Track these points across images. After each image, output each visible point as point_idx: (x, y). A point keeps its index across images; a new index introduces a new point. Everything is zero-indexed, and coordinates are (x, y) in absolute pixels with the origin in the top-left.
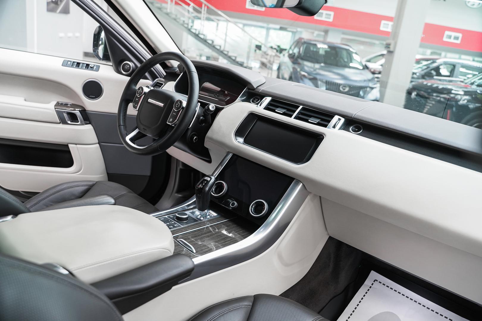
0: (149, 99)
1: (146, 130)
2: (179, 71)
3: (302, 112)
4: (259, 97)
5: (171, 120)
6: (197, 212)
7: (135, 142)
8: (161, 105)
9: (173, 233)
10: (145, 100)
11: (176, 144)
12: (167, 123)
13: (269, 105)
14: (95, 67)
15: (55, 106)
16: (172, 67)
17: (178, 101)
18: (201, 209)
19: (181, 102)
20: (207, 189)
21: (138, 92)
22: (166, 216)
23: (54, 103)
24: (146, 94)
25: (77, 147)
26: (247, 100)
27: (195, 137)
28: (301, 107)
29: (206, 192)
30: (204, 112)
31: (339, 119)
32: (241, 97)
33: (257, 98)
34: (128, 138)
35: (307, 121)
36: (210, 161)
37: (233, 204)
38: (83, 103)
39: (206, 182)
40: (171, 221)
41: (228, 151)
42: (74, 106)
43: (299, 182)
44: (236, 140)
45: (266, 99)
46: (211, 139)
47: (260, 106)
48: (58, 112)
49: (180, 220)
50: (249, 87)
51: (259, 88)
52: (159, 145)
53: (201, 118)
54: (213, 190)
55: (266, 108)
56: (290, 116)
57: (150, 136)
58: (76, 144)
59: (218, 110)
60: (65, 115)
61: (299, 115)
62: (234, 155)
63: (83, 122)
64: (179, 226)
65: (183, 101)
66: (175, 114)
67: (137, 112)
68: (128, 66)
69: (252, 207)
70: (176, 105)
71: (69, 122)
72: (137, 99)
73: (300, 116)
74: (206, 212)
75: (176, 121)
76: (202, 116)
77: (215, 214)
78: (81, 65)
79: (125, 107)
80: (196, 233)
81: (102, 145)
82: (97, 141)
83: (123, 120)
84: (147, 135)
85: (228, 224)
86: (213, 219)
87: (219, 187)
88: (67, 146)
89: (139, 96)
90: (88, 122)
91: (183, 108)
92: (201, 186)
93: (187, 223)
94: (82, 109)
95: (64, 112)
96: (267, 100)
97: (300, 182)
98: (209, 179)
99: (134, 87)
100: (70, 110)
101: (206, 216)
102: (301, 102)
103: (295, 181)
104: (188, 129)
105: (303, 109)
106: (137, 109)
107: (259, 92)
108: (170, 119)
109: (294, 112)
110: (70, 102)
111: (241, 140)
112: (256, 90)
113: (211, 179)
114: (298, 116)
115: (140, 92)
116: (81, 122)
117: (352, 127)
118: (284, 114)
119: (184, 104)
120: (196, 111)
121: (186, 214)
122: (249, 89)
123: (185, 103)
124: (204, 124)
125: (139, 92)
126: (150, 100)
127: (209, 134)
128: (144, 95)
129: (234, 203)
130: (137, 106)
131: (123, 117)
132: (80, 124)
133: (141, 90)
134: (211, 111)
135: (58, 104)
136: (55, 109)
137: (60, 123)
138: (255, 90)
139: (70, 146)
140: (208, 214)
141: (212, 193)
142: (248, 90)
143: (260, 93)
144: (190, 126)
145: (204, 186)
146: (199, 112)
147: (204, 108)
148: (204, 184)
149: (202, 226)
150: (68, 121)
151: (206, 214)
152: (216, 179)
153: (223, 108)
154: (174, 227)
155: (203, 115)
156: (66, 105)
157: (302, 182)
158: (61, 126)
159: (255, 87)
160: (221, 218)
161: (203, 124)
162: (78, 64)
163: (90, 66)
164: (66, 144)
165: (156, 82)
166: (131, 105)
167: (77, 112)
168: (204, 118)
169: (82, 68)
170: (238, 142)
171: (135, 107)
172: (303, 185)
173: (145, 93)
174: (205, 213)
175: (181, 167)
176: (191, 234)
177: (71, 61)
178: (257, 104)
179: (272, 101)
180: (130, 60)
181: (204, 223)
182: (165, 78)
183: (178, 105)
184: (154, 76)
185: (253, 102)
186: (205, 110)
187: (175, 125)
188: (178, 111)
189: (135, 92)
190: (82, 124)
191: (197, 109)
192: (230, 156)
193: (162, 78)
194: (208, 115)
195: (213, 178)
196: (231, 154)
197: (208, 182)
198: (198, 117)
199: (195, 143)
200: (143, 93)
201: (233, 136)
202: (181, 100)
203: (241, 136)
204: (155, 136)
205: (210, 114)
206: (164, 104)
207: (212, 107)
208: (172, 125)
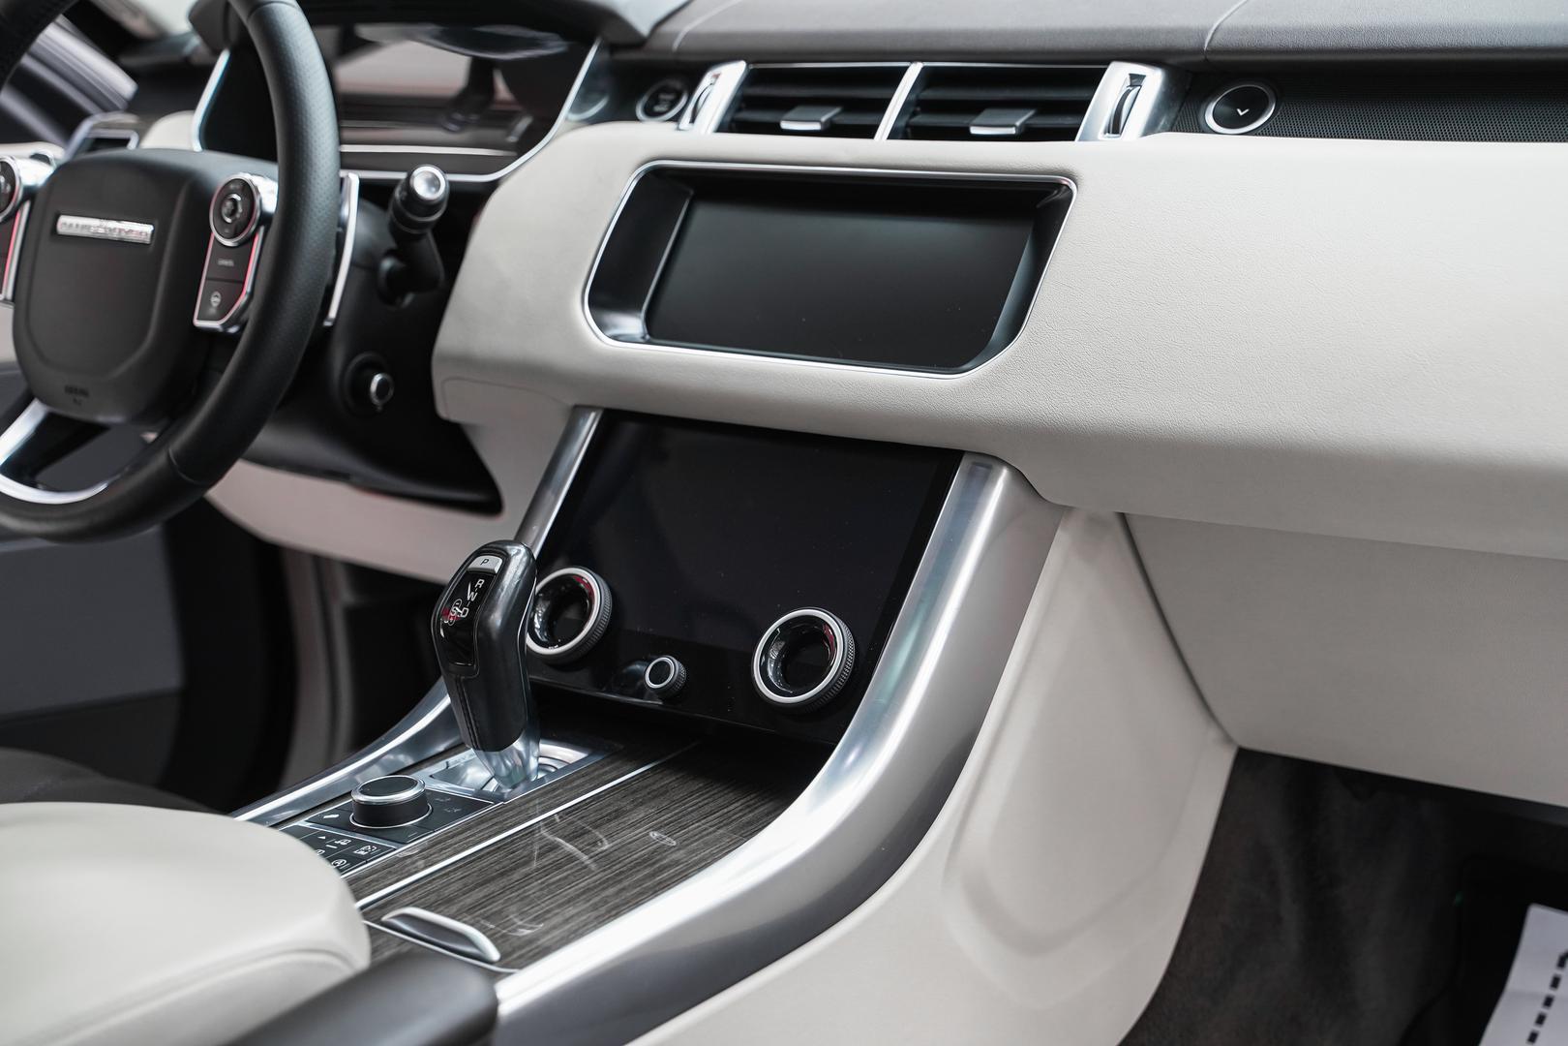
0: (62, 219)
1: (84, 393)
2: (204, 51)
3: (930, 94)
4: (677, 84)
5: (215, 300)
6: (476, 772)
7: (39, 478)
8: (141, 231)
9: (358, 889)
10: (43, 229)
11: (267, 439)
12: (198, 323)
13: (739, 110)
16: (160, 38)
17: (232, 187)
18: (491, 741)
19: (248, 191)
20: (497, 619)
22: (302, 823)
24: (39, 200)
26: (620, 111)
27: (377, 378)
28: (914, 71)
29: (494, 636)
30: (394, 231)
31: (1133, 76)
32: (578, 107)
33: (666, 90)
35: (963, 135)
36: (490, 504)
37: (660, 673)
39: (480, 583)
40: (330, 837)
41: (571, 402)
43: (989, 467)
44: (602, 326)
45: (717, 76)
46: (465, 362)
47: (693, 120)
49: (378, 819)
50: (612, 35)
51: (668, 28)
52: (178, 457)
53: (387, 264)
54: (537, 625)
55: (732, 124)
56: (869, 132)
57: (116, 419)
59: (466, 205)
61: (914, 114)
62: (612, 420)
64: (383, 850)
65: (257, 181)
66: (231, 264)
69: (765, 652)
70: (225, 211)
73: (922, 119)
74: (519, 754)
75: (243, 299)
76: (390, 253)
77: (570, 755)
80: (484, 863)
84: (101, 419)
85: (655, 787)
86: (567, 781)
87: (568, 600)
91: (266, 219)
92: (458, 612)
93: (424, 828)
96: (723, 84)
97: (996, 466)
98: (494, 563)
101: (527, 778)
102: (908, 45)
103: (964, 465)
104: (322, 338)
105: (927, 78)
106: (8, 292)
107: (668, 51)
108: (206, 302)
109: (881, 106)
111: (633, 324)
112: (656, 43)
113: (507, 560)
114: (907, 125)
117: (1211, 107)
118: (831, 130)
119: (269, 194)
120: (343, 225)
121: (412, 784)
122: (611, 47)
123: (272, 192)
124: (409, 299)
126: (70, 224)
127: (451, 336)
128: (27, 206)
129: (664, 663)
134: (430, 207)
138: (648, 45)
140: (533, 764)
141: (529, 641)
142: (606, 56)
143: (679, 52)
144: (333, 313)
145: (473, 606)
146: (365, 231)
147: (385, 207)
148: (471, 596)
149: (509, 822)
151: (525, 764)
152: (538, 566)
153: (494, 185)
154: (355, 861)
155: (392, 244)
157: (1003, 463)
159: (644, 27)
160: (608, 764)
161: (403, 297)
165: (85, 140)
168: (402, 261)
170: (615, 338)
172: (1018, 475)
173: (30, 194)
174: (520, 763)
176: (459, 874)
178: (676, 119)
179: (751, 79)
181: (518, 810)
182: (133, 106)
183: (235, 211)
184: (64, 115)
185: (650, 113)
186: (398, 214)
187: (242, 329)
188: (241, 244)
191: (345, 212)
192: (588, 427)
193: (115, 109)
194: (419, 238)
195: (519, 551)
196: (593, 415)
197: (493, 579)
198: (365, 262)
199: (379, 408)
200: (19, 194)
201: (582, 316)
202: (246, 177)
203: (627, 305)
204: (145, 416)
205: (426, 225)
206: (156, 223)
207: (427, 184)
208: (226, 326)
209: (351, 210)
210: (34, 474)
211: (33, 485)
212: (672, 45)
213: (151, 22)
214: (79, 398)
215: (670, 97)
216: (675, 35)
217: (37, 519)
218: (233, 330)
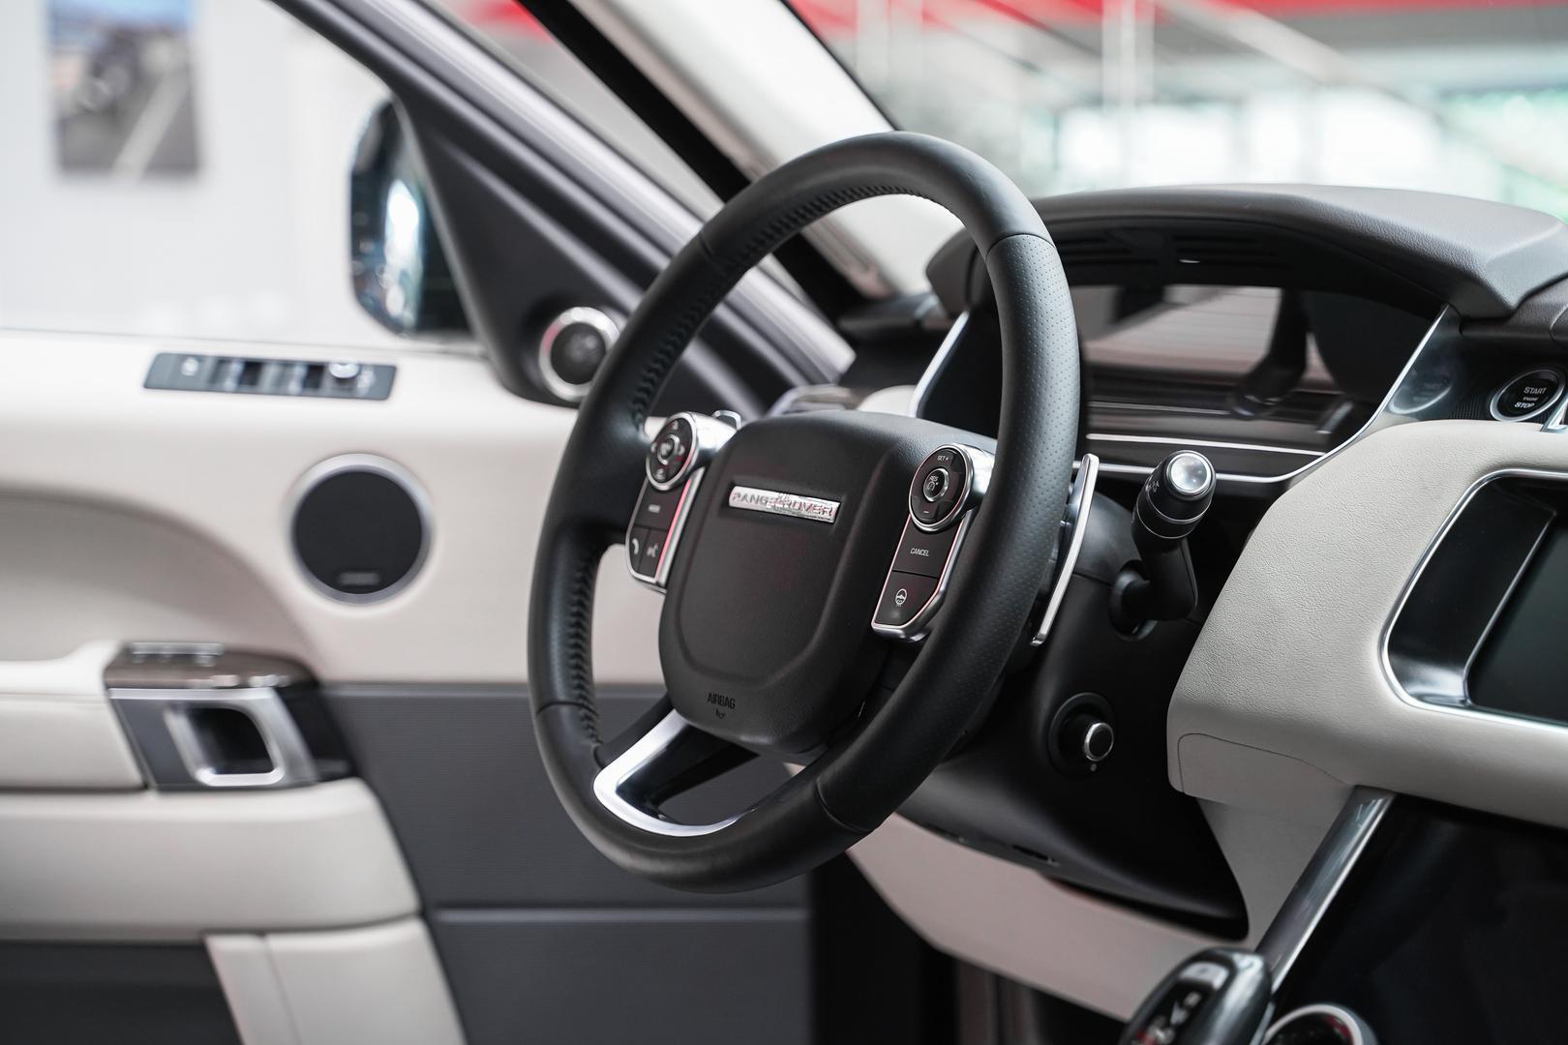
0: (737, 490)
1: (729, 703)
2: (940, 312)
4: (1552, 374)
5: (901, 599)
7: (662, 807)
8: (824, 509)
10: (714, 502)
12: (876, 626)
14: (366, 380)
15: (111, 669)
16: (892, 297)
17: (940, 458)
19: (959, 463)
21: (654, 456)
23: (101, 653)
24: (713, 465)
25: (270, 957)
26: (1467, 405)
27: (1095, 726)
30: (1140, 538)
33: (1535, 382)
34: (606, 786)
36: (1229, 926)
38: (297, 631)
39: (1193, 999)
41: (1351, 781)
42: (241, 662)
44: (1403, 678)
46: (1213, 715)
48: (126, 713)
50: (1465, 304)
51: (1547, 299)
52: (825, 789)
53: (1125, 580)
57: (763, 740)
58: (261, 932)
60: (180, 728)
63: (308, 770)
65: (972, 453)
66: (925, 553)
67: (659, 599)
68: (590, 343)
70: (927, 488)
71: (207, 776)
72: (654, 509)
75: (934, 600)
76: (1131, 566)
78: (269, 374)
79: (579, 575)
82: (402, 894)
83: (565, 665)
84: (744, 739)
88: (192, 954)
89: (664, 487)
90: (339, 766)
91: (975, 500)
92: (1156, 1034)
94: (297, 676)
95: (174, 706)
98: (1216, 976)
99: (625, 430)
100: (203, 691)
106: (662, 576)
107: (1543, 328)
108: (890, 597)
110: (207, 637)
111: (1451, 683)
112: (1526, 317)
113: (1233, 972)
115: (670, 453)
116: (292, 765)
120: (1073, 520)
122: (1465, 322)
123: (988, 466)
124: (1150, 627)
125: (664, 457)
126: (744, 497)
127: (1196, 678)
128: (700, 472)
130: (659, 553)
131: (564, 644)
132: (287, 782)
133: (677, 440)
134: (1190, 504)
135: (126, 664)
136: (108, 686)
137: (144, 787)
138: (1514, 320)
139: (222, 948)
142: (1454, 332)
143: (1557, 330)
144: (1045, 629)
145: (1180, 1030)
146: (1097, 530)
147: (1130, 508)
148: (1178, 1016)
150: (199, 765)
153: (1280, 489)
155: (1135, 555)
156: (185, 661)
158: (156, 808)
159: (1512, 298)
161: (1143, 625)
162: (252, 372)
163: (338, 371)
164: (190, 938)
166: (615, 561)
167: (260, 698)
168: (1145, 578)
169: (279, 389)
170: (1420, 697)
171: (643, 564)
173: (705, 459)
177: (200, 358)
178: (1543, 419)
180: (601, 300)
183: (939, 488)
184: (766, 386)
185: (1509, 410)
186: (1148, 515)
188: (942, 530)
189: (637, 458)
190: (296, 784)
191: (1076, 503)
192: (1370, 819)
193: (825, 381)
194: (1173, 545)
195: (1251, 965)
196: (1380, 801)
197: (1211, 997)
198: (1096, 575)
199: (1093, 768)
200: (693, 457)
201: (1378, 665)
202: (961, 448)
203: (1444, 655)
204: (795, 741)
205: (1182, 528)
206: (843, 498)
207: (1187, 474)
208: (910, 631)
209: (1084, 500)
210: (657, 802)
211: (654, 814)
212: (1549, 323)
213: (883, 278)
214: (723, 709)
215: (1541, 391)
216: (1556, 308)
217: (651, 856)
218: (917, 638)
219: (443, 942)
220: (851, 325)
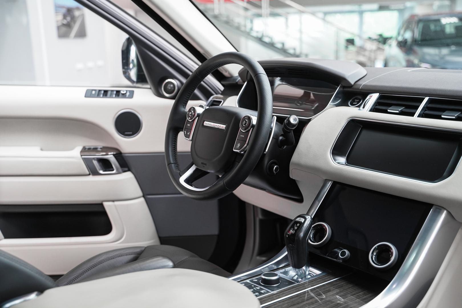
0: (205, 122)
1: (205, 164)
2: (241, 81)
3: (430, 105)
4: (360, 97)
5: (239, 145)
6: (292, 273)
7: (193, 184)
8: (223, 126)
9: (262, 301)
10: (200, 124)
11: (248, 179)
12: (234, 150)
13: (376, 105)
14: (128, 94)
15: (81, 152)
16: (231, 77)
17: (246, 118)
18: (297, 266)
19: (249, 119)
20: (302, 234)
21: (188, 114)
22: (248, 281)
23: (80, 148)
24: (200, 117)
25: (115, 206)
26: (344, 103)
27: (276, 166)
28: (426, 99)
29: (301, 239)
30: (283, 130)
32: (333, 101)
33: (356, 99)
34: (182, 180)
35: (439, 117)
36: (300, 200)
37: (343, 254)
38: (117, 143)
39: (298, 225)
40: (255, 286)
41: (325, 178)
42: (106, 149)
43: (441, 210)
44: (335, 160)
45: (371, 96)
46: (299, 165)
47: (364, 107)
48: (86, 161)
49: (267, 283)
50: (344, 84)
51: (359, 83)
52: (226, 183)
53: (281, 138)
54: (311, 236)
55: (374, 109)
56: (412, 115)
57: (212, 171)
58: (113, 201)
59: (303, 124)
60: (95, 163)
61: (426, 110)
62: (335, 183)
63: (120, 170)
64: (268, 292)
65: (252, 116)
66: (243, 136)
67: (191, 142)
68: (172, 86)
69: (373, 253)
70: (243, 123)
71: (101, 172)
72: (189, 125)
73: (427, 112)
74: (304, 270)
75: (246, 145)
76: (282, 135)
77: (318, 272)
78: (109, 93)
79: (174, 138)
80: (293, 299)
81: (149, 198)
82: (140, 193)
83: (172, 156)
84: (209, 171)
85: (339, 285)
86: (316, 279)
87: (319, 232)
88: (101, 205)
89: (190, 121)
90: (126, 169)
91: (253, 126)
92: (292, 231)
93: (278, 287)
94: (117, 152)
95: (94, 159)
96: (373, 98)
97: (443, 210)
98: (302, 220)
99: (182, 109)
100: (100, 155)
101: (305, 277)
102: (425, 92)
103: (434, 207)
104: (264, 155)
105: (429, 101)
106: (191, 138)
107: (358, 89)
108: (237, 145)
109: (417, 108)
110: (99, 145)
111: (342, 160)
112: (355, 87)
113: (305, 219)
114: (423, 113)
115: (191, 114)
116: (117, 170)
118: (401, 113)
119: (254, 121)
120: (272, 129)
121: (276, 275)
122: (344, 87)
123: (255, 119)
124: (285, 147)
125: (190, 115)
126: (206, 123)
127: (295, 158)
128: (197, 118)
129: (344, 251)
130: (190, 134)
131: (172, 152)
132: (117, 173)
133: (193, 111)
134: (293, 125)
135: (85, 150)
136: (81, 156)
137: (89, 174)
138: (353, 87)
139: (106, 204)
140: (307, 273)
141: (309, 241)
142: (342, 89)
143: (361, 89)
144: (267, 150)
145: (296, 231)
146: (276, 129)
147: (282, 124)
148: (296, 228)
149: (300, 289)
150: (100, 170)
151: (305, 273)
152: (313, 220)
153: (309, 120)
154: (261, 294)
155: (283, 133)
156: (95, 149)
157: (445, 209)
158: (92, 178)
159: (352, 83)
160: (327, 276)
161: (284, 146)
162: (106, 92)
163: (122, 92)
164: (100, 202)
165: (211, 100)
166: (181, 135)
167: (111, 157)
168: (285, 138)
169: (111, 96)
170: (338, 163)
171: (187, 136)
172: (449, 213)
173: (199, 115)
174: (304, 272)
175: (260, 216)
176: (287, 302)
177: (95, 90)
178: (359, 106)
179: (380, 98)
180: (174, 77)
181: (303, 286)
182: (223, 93)
183: (246, 124)
184: (207, 94)
185: (352, 104)
186: (285, 126)
187: (245, 152)
188: (246, 132)
189: (184, 116)
190: (118, 173)
191: (272, 125)
192: (329, 185)
193: (219, 93)
194: (289, 132)
195: (309, 217)
196: (330, 182)
197: (302, 224)
198: (276, 137)
199: (275, 174)
200: (196, 115)
201: (329, 156)
202: (249, 115)
203: (341, 154)
204: (219, 171)
205: (291, 130)
206: (227, 125)
207: (293, 120)
208: (241, 151)
209: (274, 125)
210: (192, 183)
211: (191, 186)
212: (359, 88)
213: (230, 74)
214: (204, 165)
215: (358, 100)
216: (361, 85)
217: (191, 194)
218: (242, 153)
219: (147, 201)
220: (223, 83)
